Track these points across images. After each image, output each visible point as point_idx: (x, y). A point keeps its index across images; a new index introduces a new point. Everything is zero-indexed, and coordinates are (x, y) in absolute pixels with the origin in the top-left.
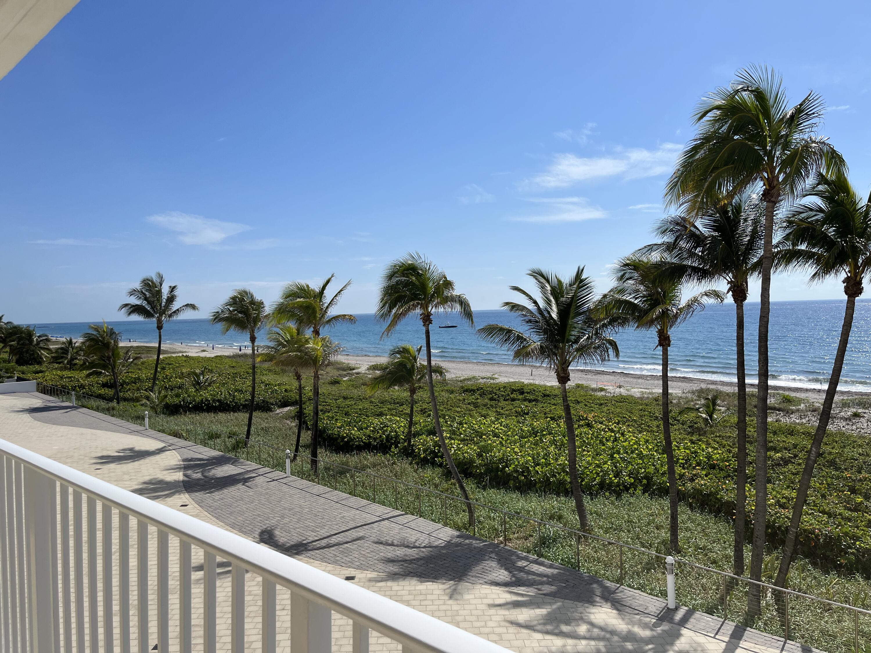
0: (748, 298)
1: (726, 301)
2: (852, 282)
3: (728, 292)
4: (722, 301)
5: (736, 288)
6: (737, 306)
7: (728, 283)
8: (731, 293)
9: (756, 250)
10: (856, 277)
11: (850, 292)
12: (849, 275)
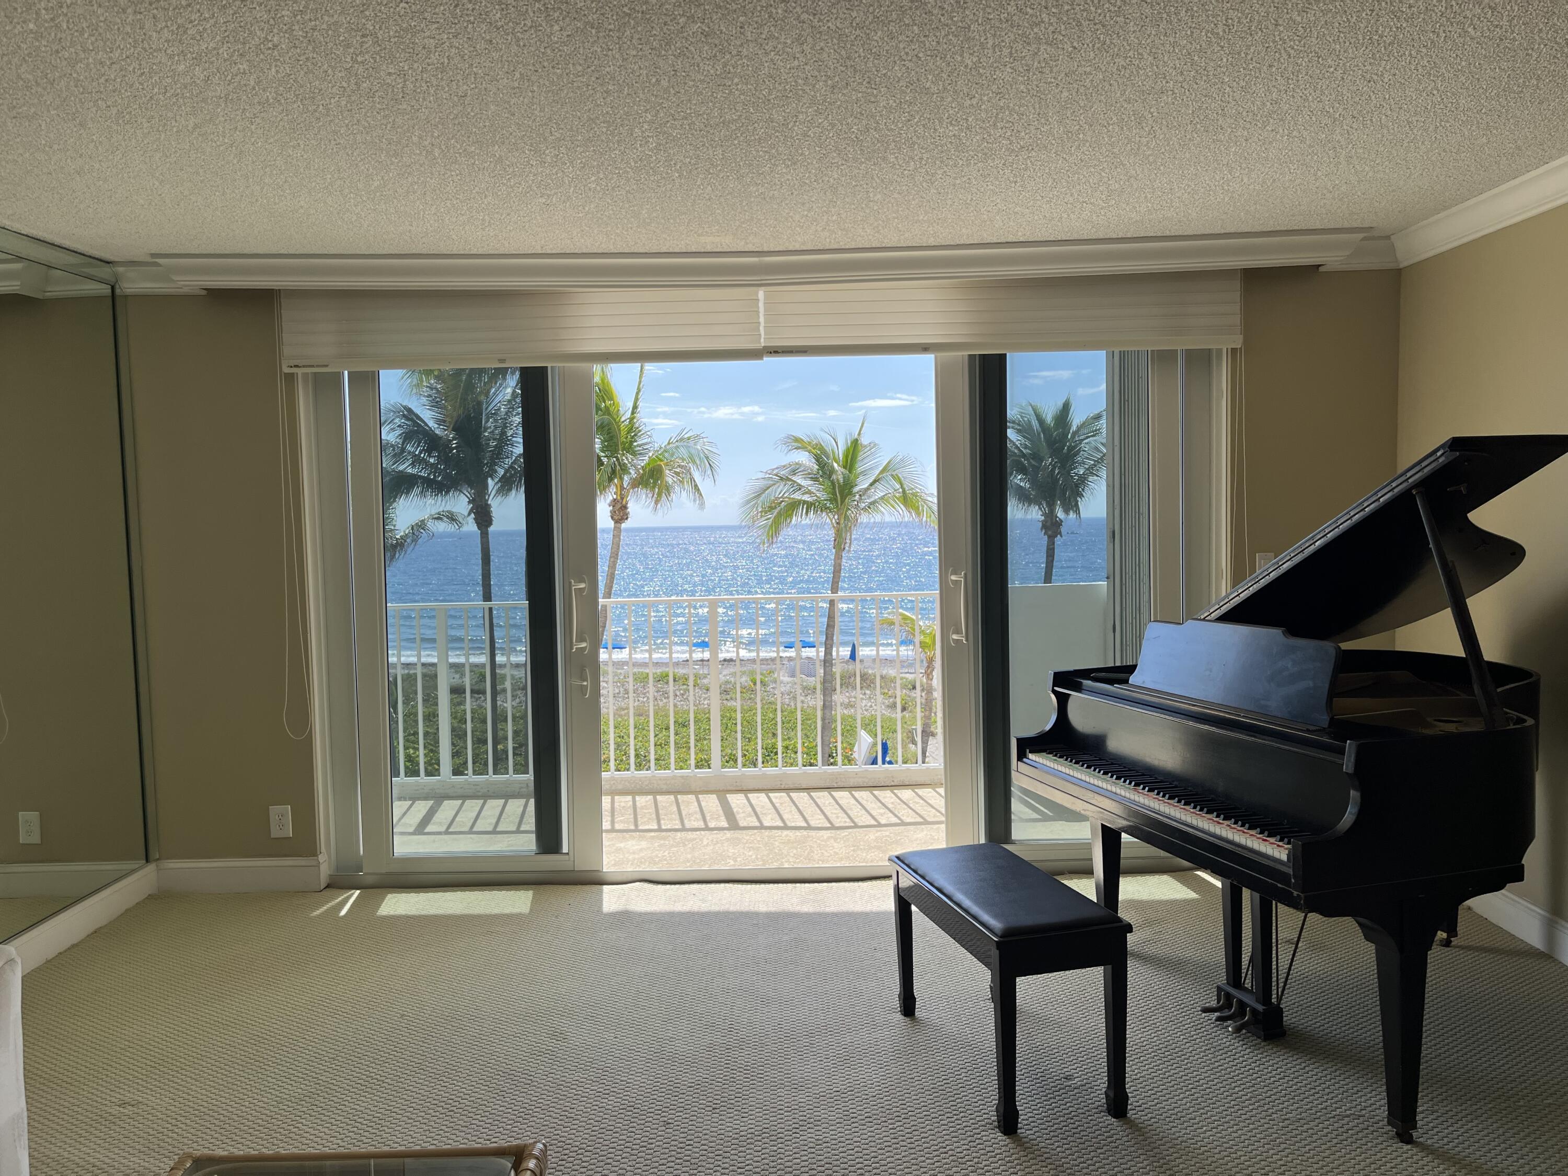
0: (493, 523)
1: (465, 528)
2: (619, 506)
3: (469, 514)
4: (460, 527)
5: (479, 510)
6: (481, 534)
7: (469, 502)
8: (473, 515)
9: (503, 458)
10: (622, 499)
11: (616, 517)
12: (615, 497)
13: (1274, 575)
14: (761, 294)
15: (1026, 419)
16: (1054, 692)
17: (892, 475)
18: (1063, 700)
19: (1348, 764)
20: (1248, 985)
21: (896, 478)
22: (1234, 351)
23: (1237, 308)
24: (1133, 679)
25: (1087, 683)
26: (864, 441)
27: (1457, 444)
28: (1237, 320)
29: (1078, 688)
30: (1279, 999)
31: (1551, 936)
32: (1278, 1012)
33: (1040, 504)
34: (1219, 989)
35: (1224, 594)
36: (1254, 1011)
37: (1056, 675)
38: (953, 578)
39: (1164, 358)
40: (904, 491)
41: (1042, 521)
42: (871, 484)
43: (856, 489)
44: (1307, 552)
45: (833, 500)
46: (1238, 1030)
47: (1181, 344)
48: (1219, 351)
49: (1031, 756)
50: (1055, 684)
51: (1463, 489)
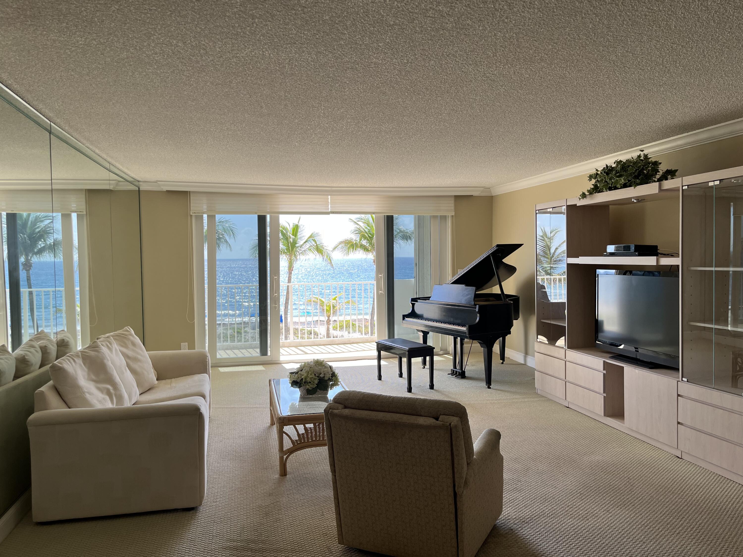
13: (463, 273)
14: (329, 197)
15: (367, 218)
16: (411, 303)
17: (313, 239)
18: (413, 305)
19: (477, 310)
20: (458, 368)
21: (314, 241)
22: (452, 216)
23: (453, 205)
24: (430, 299)
25: (418, 300)
26: (300, 224)
27: (498, 246)
28: (453, 208)
29: (417, 302)
30: (465, 369)
31: (525, 360)
32: (464, 372)
33: (372, 253)
34: (451, 370)
35: (450, 279)
36: (459, 372)
37: (412, 299)
38: (380, 275)
39: (435, 217)
40: (317, 245)
41: (374, 259)
42: (305, 243)
43: (297, 245)
44: (470, 268)
45: (288, 249)
46: (456, 376)
47: (439, 214)
48: (448, 216)
49: (406, 319)
50: (412, 301)
51: (500, 255)
